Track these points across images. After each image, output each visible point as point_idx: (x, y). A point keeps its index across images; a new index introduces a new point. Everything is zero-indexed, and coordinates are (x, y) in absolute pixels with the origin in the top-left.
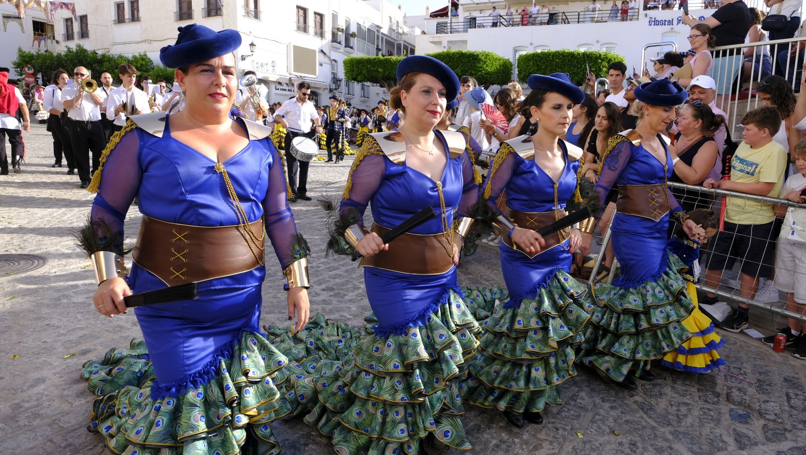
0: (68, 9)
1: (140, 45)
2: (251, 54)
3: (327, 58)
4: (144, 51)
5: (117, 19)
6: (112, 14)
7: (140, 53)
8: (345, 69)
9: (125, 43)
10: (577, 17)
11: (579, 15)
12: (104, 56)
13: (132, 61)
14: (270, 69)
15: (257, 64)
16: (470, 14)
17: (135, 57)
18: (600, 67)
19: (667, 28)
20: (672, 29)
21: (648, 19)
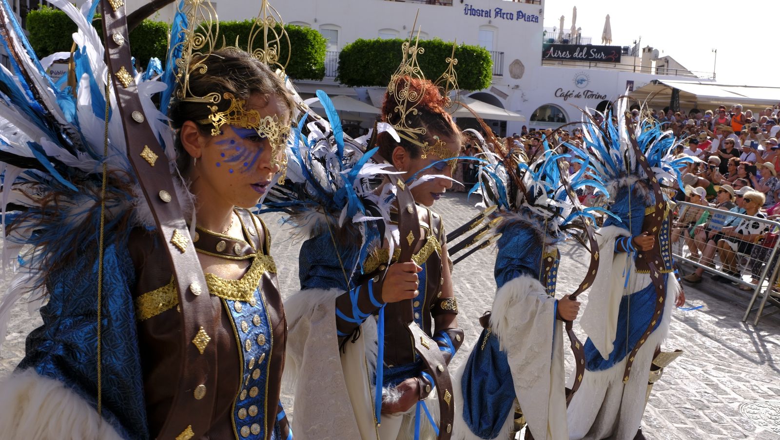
18: (480, 68)
19: (484, 20)
20: (490, 22)
21: (463, 6)
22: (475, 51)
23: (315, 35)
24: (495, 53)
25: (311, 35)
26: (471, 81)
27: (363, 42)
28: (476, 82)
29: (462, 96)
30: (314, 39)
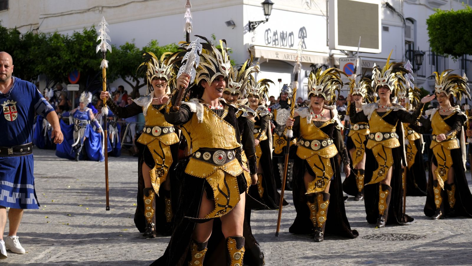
1: (85, 14)
2: (264, 18)
3: (395, 15)
4: (91, 25)
7: (85, 28)
8: (431, 34)
9: (62, 15)
12: (29, 36)
13: (73, 42)
14: (297, 41)
15: (275, 34)
17: (77, 36)
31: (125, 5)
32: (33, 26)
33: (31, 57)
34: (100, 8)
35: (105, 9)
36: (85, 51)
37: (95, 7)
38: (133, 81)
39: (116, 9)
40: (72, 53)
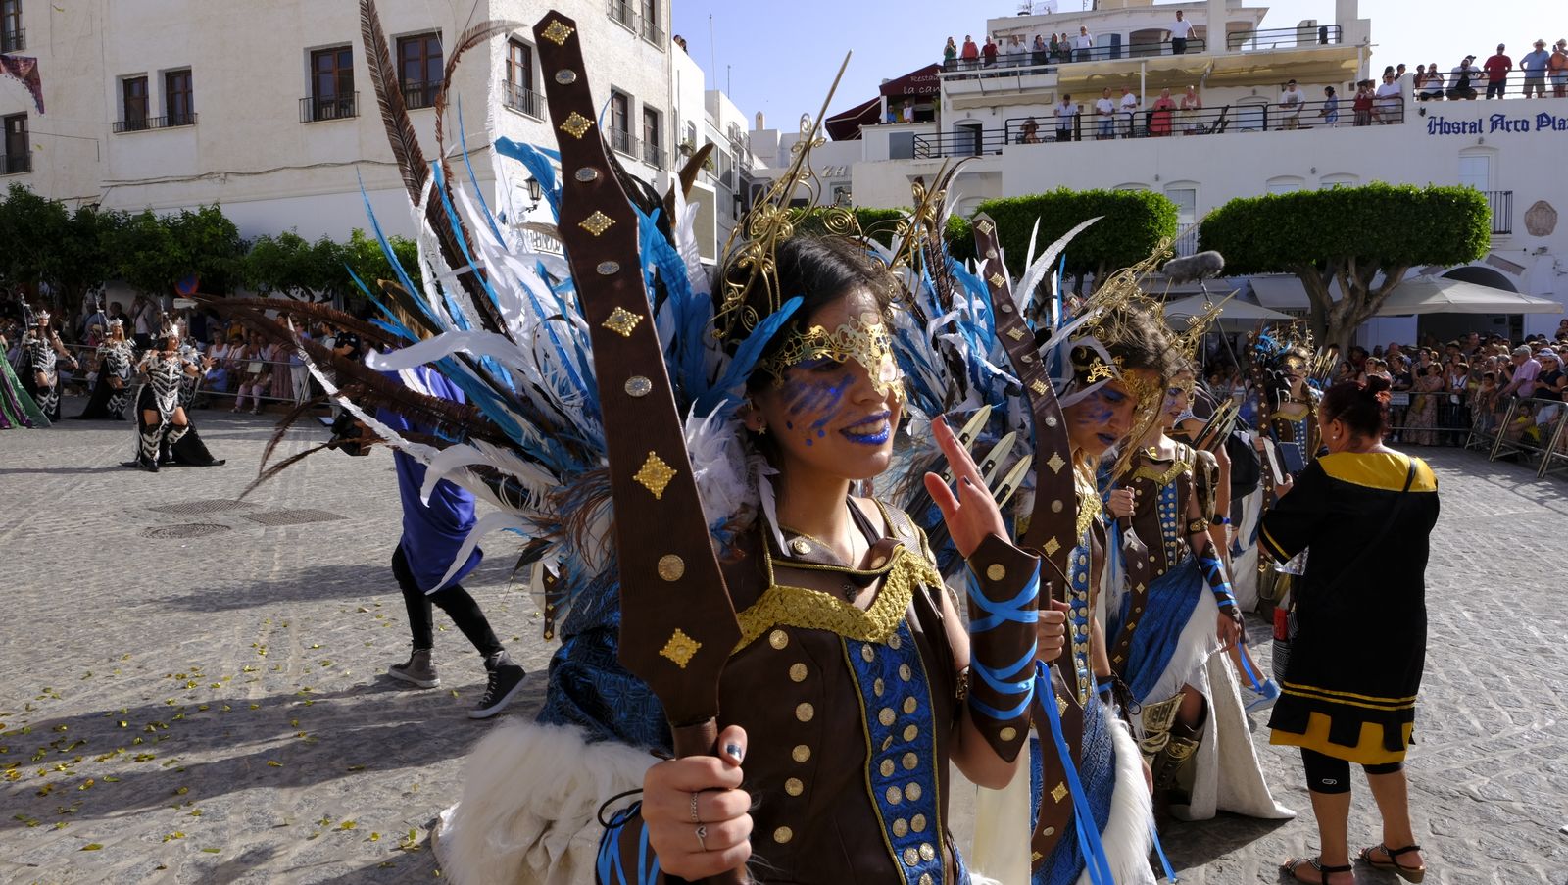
0: (17, 74)
2: (530, 203)
4: (210, 201)
5: (123, 119)
6: (111, 106)
7: (200, 206)
9: (146, 183)
10: (1261, 116)
11: (1265, 113)
13: (182, 228)
16: (969, 115)
17: (189, 217)
19: (1469, 139)
20: (1481, 141)
21: (1425, 120)
22: (1453, 196)
23: (1159, 201)
24: (1493, 195)
25: (1152, 202)
26: (1448, 249)
27: (1241, 202)
28: (1458, 249)
29: (1430, 276)
30: (1158, 207)
31: (270, 171)
32: (82, 201)
33: (102, 250)
34: (223, 175)
35: (230, 177)
36: (210, 243)
37: (212, 173)
38: (302, 295)
39: (254, 177)
40: (184, 246)
